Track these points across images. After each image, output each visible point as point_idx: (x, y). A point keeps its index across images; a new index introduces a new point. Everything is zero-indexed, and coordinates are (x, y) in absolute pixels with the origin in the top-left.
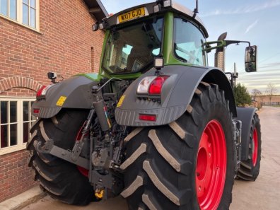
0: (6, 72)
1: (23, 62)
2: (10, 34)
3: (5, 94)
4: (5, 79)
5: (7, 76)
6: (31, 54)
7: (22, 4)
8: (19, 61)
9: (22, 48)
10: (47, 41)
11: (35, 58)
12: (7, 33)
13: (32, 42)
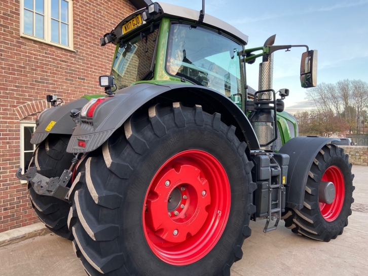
0: (30, 96)
1: (52, 84)
2: (34, 55)
3: (30, 119)
4: (29, 103)
5: (31, 100)
6: (62, 75)
7: (50, 20)
8: (47, 83)
9: (49, 69)
10: (83, 60)
11: (66, 79)
12: (31, 54)
13: (63, 61)
